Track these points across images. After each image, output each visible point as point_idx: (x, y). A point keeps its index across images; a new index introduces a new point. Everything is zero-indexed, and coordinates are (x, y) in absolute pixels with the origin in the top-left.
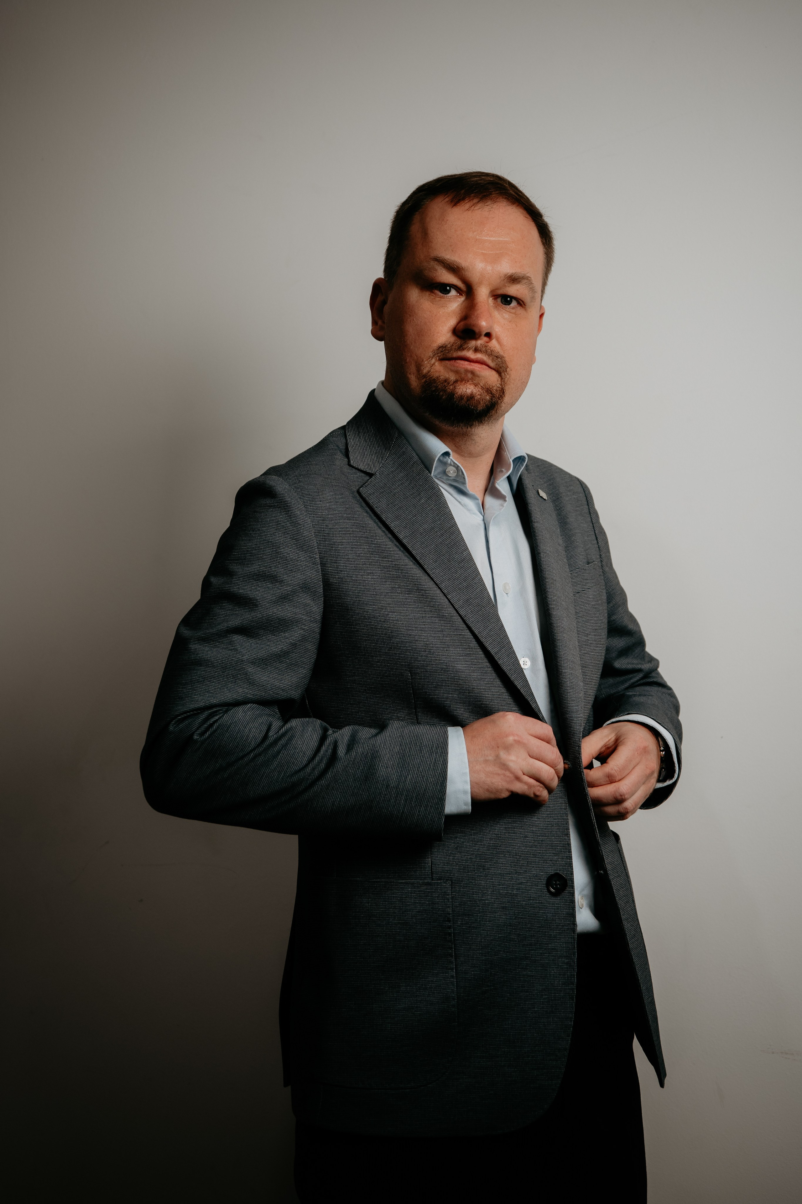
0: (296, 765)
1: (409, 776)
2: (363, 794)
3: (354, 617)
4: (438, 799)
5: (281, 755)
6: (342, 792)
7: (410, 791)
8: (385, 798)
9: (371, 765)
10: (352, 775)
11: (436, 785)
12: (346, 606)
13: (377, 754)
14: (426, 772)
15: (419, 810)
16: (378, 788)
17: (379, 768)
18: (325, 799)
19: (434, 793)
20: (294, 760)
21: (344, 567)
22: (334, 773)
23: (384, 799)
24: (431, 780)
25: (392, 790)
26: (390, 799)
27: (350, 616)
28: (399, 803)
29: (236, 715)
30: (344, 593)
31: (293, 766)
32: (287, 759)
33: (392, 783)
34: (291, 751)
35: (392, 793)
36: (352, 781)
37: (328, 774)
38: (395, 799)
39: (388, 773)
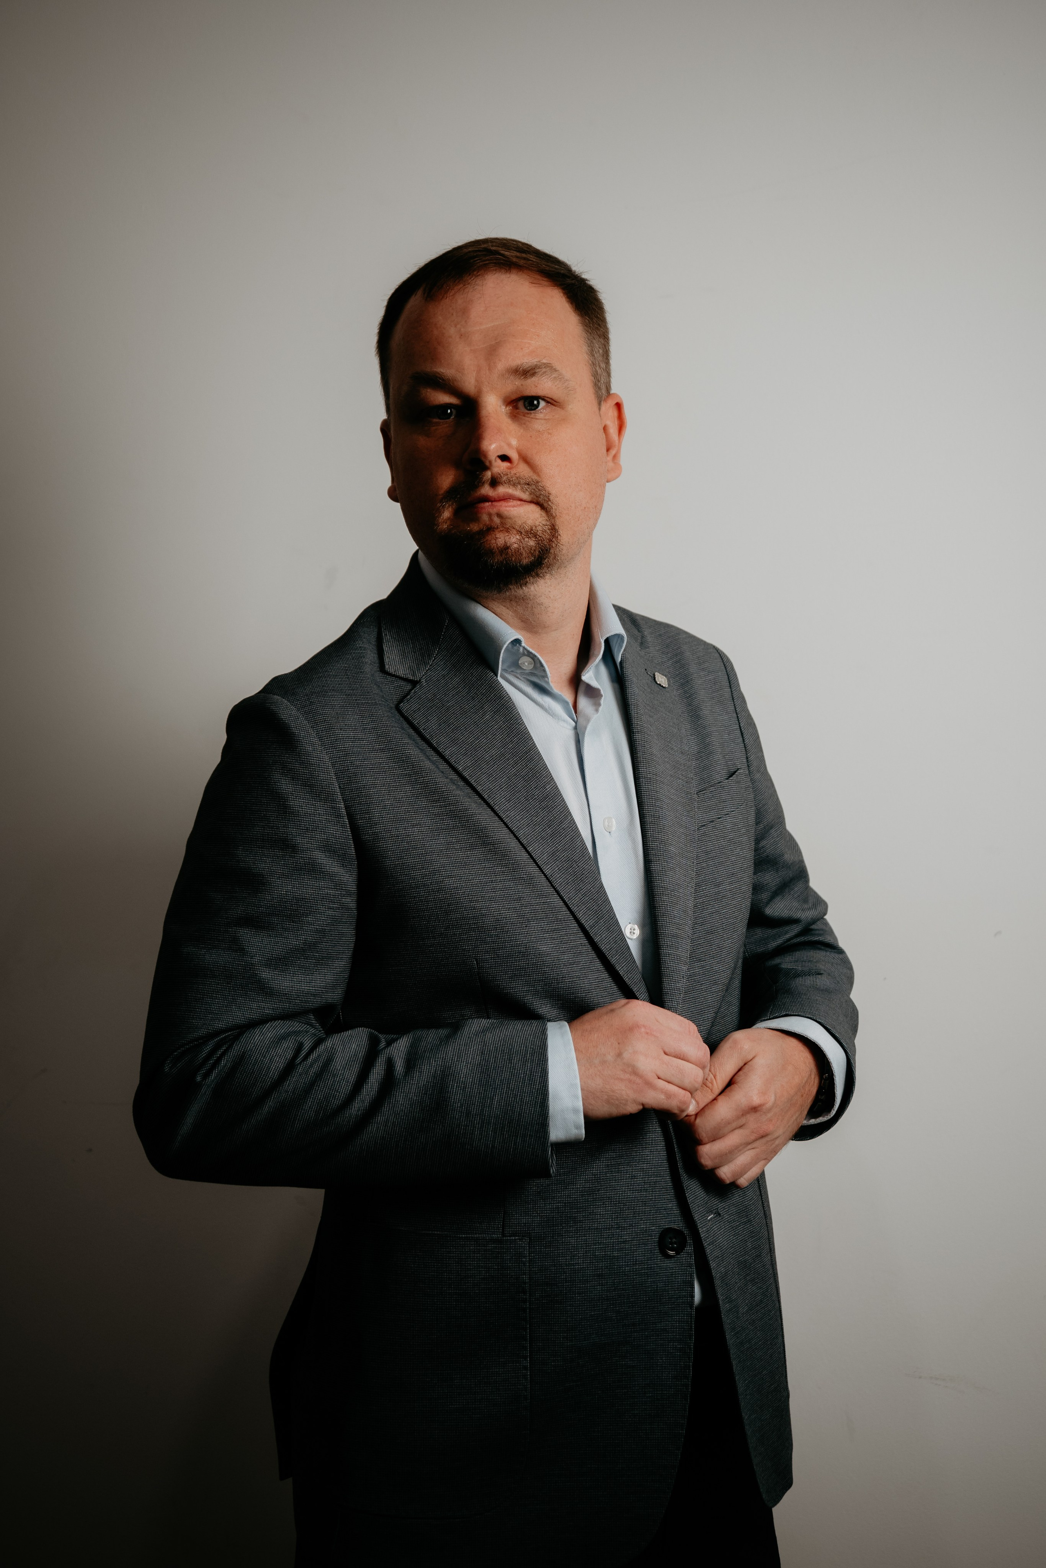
0: (338, 1099)
1: (495, 1096)
2: (435, 1128)
3: (397, 887)
4: (538, 1125)
5: (316, 1089)
6: (406, 1128)
7: (499, 1117)
8: (466, 1130)
9: (442, 1087)
10: (418, 1103)
11: (535, 1106)
12: (385, 872)
13: (450, 1071)
14: (518, 1089)
15: (514, 1142)
16: (456, 1118)
17: (453, 1090)
18: (385, 1140)
19: (533, 1117)
20: (335, 1092)
21: (379, 818)
22: (392, 1103)
23: (465, 1132)
24: (526, 1099)
25: (475, 1119)
26: (473, 1131)
27: (391, 885)
28: (487, 1135)
29: (251, 1040)
30: (382, 854)
31: (334, 1101)
32: (324, 1093)
33: (474, 1108)
34: (328, 1081)
35: (474, 1123)
36: (419, 1112)
37: (385, 1107)
38: (480, 1130)
39: (467, 1096)
